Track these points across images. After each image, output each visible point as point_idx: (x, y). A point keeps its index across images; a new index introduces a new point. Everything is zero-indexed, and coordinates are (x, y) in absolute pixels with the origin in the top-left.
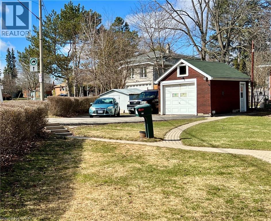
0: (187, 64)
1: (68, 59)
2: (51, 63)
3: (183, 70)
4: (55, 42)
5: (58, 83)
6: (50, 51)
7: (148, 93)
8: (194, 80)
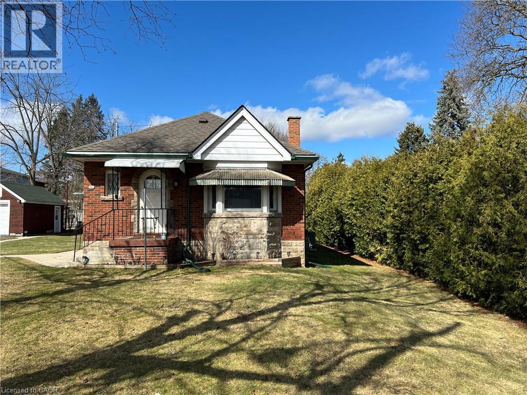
8: (8, 202)
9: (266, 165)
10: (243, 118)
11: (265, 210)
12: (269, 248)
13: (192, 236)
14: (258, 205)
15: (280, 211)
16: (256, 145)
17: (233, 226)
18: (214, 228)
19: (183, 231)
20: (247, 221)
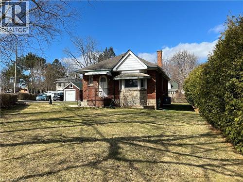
0: (72, 84)
1: (29, 77)
2: (20, 78)
3: (71, 86)
4: (22, 69)
5: (23, 87)
6: (19, 73)
7: (61, 93)
8: (75, 89)
9: (139, 71)
10: (130, 54)
11: (139, 88)
12: (140, 102)
13: (115, 98)
14: (136, 86)
15: (146, 88)
16: (135, 64)
17: (127, 94)
18: (122, 95)
19: (113, 96)
20: (132, 92)
